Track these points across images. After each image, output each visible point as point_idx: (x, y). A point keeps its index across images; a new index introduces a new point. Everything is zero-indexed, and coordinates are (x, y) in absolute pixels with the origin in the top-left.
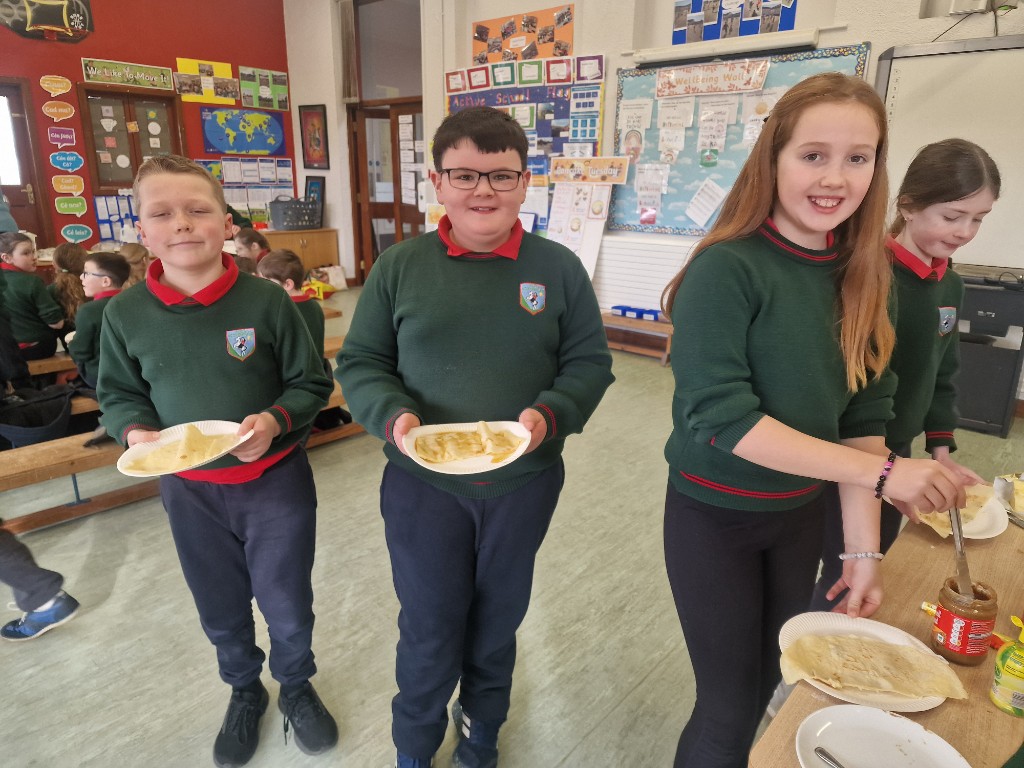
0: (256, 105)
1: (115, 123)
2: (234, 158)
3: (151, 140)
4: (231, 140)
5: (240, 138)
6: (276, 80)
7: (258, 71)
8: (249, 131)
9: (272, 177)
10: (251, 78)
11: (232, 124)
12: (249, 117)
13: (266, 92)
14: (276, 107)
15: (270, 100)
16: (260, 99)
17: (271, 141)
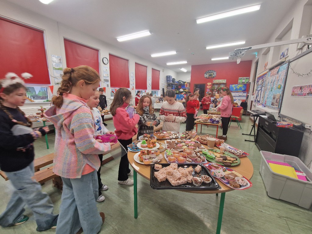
0: (241, 83)
2: (234, 92)
4: (234, 89)
5: (236, 89)
6: (246, 79)
7: (242, 78)
8: (239, 87)
9: (242, 95)
10: (241, 79)
11: (235, 87)
12: (239, 85)
13: (244, 81)
14: (245, 83)
15: (244, 82)
16: (242, 82)
17: (243, 89)
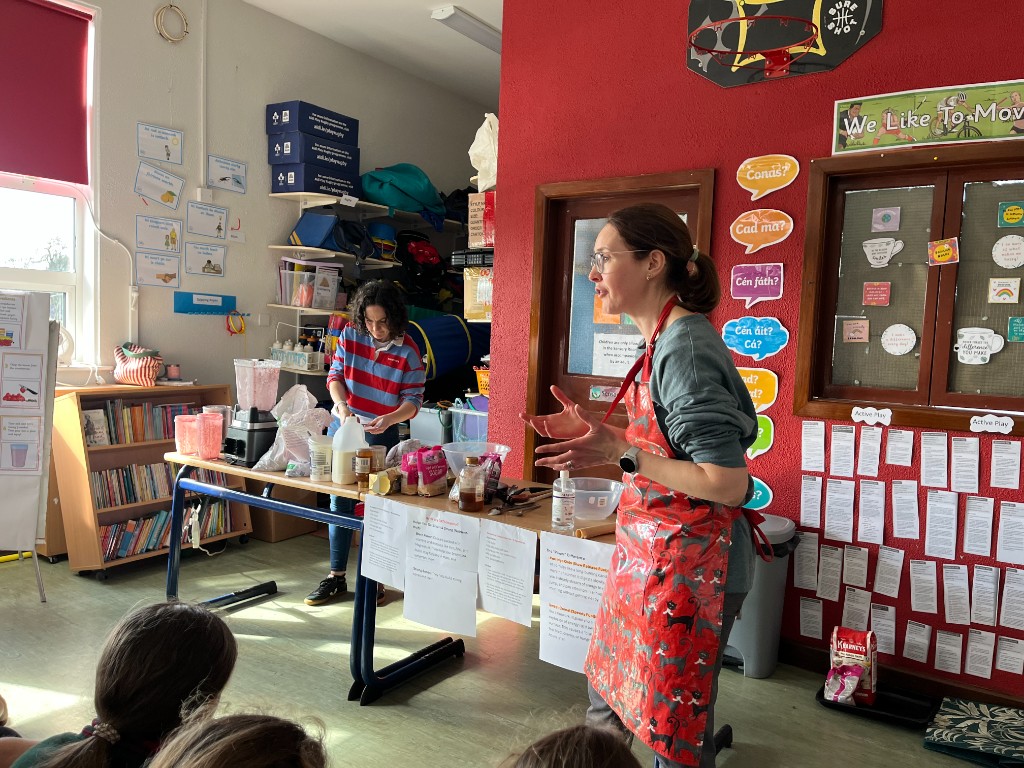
1: (899, 245)
3: (995, 284)
